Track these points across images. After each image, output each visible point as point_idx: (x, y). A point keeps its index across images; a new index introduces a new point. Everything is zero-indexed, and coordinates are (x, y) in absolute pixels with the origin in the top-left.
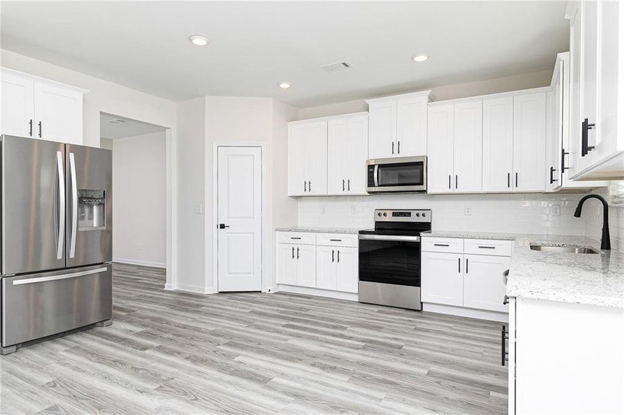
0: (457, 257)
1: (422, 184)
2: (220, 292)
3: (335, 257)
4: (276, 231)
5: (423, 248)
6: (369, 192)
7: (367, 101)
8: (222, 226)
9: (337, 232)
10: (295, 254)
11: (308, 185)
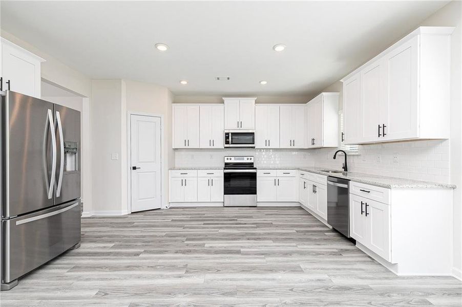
0: (274, 179)
1: (254, 144)
2: (132, 213)
3: (211, 183)
4: (169, 170)
5: (258, 175)
6: (225, 147)
7: (223, 98)
8: (134, 168)
9: (211, 169)
10: (184, 183)
11: (186, 142)
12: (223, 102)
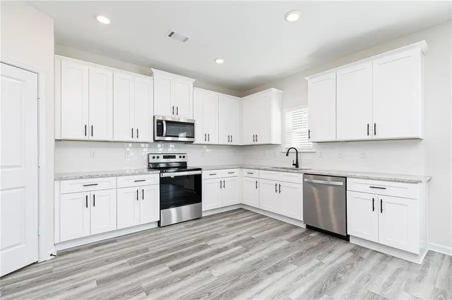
1: (193, 137)
3: (140, 195)
6: (155, 140)
7: (152, 69)
10: (90, 201)
11: (89, 130)
12: (151, 74)
